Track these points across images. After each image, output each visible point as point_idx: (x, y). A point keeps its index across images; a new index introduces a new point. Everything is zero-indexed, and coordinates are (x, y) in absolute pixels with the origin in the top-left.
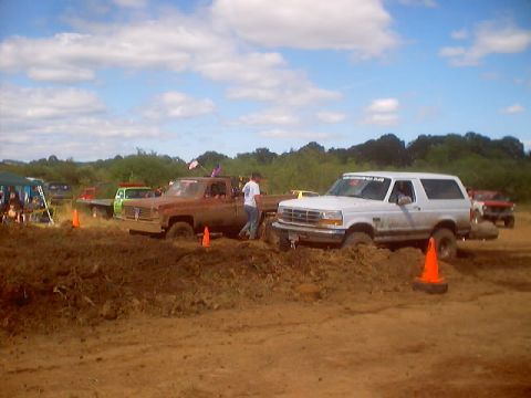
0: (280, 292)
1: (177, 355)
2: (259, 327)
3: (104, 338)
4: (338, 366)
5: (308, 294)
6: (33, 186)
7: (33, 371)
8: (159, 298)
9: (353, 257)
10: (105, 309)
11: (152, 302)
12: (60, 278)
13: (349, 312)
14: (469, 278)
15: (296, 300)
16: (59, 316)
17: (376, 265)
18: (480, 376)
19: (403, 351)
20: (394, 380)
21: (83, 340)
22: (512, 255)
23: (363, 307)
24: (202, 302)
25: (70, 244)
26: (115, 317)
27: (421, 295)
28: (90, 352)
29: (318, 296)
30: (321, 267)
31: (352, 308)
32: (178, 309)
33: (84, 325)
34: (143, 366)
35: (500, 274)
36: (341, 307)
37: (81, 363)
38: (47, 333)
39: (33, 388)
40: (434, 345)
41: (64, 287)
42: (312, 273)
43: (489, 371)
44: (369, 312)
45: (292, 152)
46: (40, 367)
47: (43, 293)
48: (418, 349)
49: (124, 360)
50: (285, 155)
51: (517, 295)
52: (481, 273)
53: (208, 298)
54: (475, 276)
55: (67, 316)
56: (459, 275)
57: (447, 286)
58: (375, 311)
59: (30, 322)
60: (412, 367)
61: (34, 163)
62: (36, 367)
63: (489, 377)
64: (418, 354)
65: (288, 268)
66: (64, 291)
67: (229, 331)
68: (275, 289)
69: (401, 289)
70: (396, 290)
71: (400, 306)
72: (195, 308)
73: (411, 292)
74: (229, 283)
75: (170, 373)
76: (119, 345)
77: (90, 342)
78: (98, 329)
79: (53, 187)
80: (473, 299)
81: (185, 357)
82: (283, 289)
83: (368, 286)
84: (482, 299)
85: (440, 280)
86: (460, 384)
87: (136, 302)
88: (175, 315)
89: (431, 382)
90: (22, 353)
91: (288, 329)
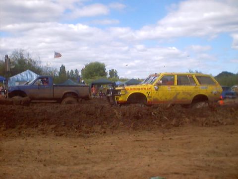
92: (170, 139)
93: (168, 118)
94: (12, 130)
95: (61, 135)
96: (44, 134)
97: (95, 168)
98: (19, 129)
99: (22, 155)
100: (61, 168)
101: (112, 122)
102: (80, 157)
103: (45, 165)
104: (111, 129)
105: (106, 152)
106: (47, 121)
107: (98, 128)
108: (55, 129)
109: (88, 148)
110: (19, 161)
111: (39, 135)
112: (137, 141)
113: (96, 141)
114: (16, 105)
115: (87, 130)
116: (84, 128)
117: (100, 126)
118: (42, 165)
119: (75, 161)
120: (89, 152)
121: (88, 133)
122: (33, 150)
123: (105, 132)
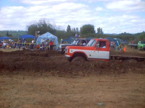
66: (113, 66)
81: (138, 83)
92: (117, 81)
93: (119, 68)
94: (38, 73)
95: (62, 76)
96: (53, 75)
97: (75, 96)
98: (41, 72)
99: (42, 88)
100: (59, 95)
101: (89, 70)
102: (69, 90)
103: (52, 94)
104: (88, 73)
105: (82, 87)
106: (55, 69)
107: (81, 73)
108: (59, 73)
109: (74, 84)
110: (40, 91)
111: (51, 76)
112: (99, 81)
113: (79, 80)
114: (41, 56)
115: (75, 74)
116: (73, 73)
117: (82, 72)
118: (51, 94)
119: (66, 92)
120: (74, 87)
121: (76, 75)
122: (47, 85)
123: (84, 75)
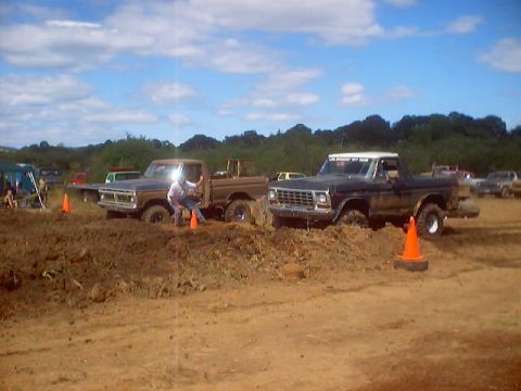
0: (265, 272)
1: (163, 335)
2: (243, 307)
3: (93, 320)
4: (319, 343)
5: (292, 273)
6: (24, 172)
7: (23, 353)
8: (147, 280)
9: (336, 237)
10: (94, 292)
11: (139, 284)
12: (49, 262)
13: (332, 290)
14: (449, 255)
15: (280, 279)
16: (49, 300)
17: (359, 244)
18: (456, 350)
19: (382, 328)
20: (374, 355)
21: (72, 323)
22: (492, 232)
23: (346, 285)
24: (188, 283)
25: (60, 229)
26: (104, 300)
27: (402, 272)
28: (78, 333)
29: (302, 275)
30: (305, 247)
31: (335, 287)
32: (165, 290)
33: (73, 308)
34: (130, 347)
35: (480, 251)
36: (324, 286)
37: (69, 345)
38: (37, 316)
39: (23, 370)
40: (413, 321)
41: (53, 271)
42: (296, 253)
43: (465, 345)
44: (351, 290)
45: (279, 134)
46: (31, 350)
47: (33, 277)
48: (397, 325)
49: (112, 341)
50: (272, 137)
51: (496, 271)
52: (461, 250)
53: (194, 280)
54: (456, 253)
55: (56, 300)
56: (440, 253)
57: (427, 263)
58: (358, 289)
59: (19, 306)
60: (391, 343)
61: (25, 149)
62: (26, 349)
63: (465, 351)
64: (397, 331)
65: (273, 248)
66: (53, 275)
67: (215, 311)
68: (260, 269)
69: (383, 267)
70: (378, 268)
71: (382, 284)
72: (182, 289)
73: (393, 270)
74: (215, 264)
75: (157, 353)
76: (107, 326)
77: (79, 324)
78: (86, 311)
79: (44, 173)
80: (453, 275)
81: (171, 338)
82: (267, 270)
83: (350, 265)
84: (461, 275)
85: (421, 258)
86: (436, 358)
87: (124, 284)
88: (162, 296)
89: (409, 356)
90: (13, 336)
91: (271, 308)
